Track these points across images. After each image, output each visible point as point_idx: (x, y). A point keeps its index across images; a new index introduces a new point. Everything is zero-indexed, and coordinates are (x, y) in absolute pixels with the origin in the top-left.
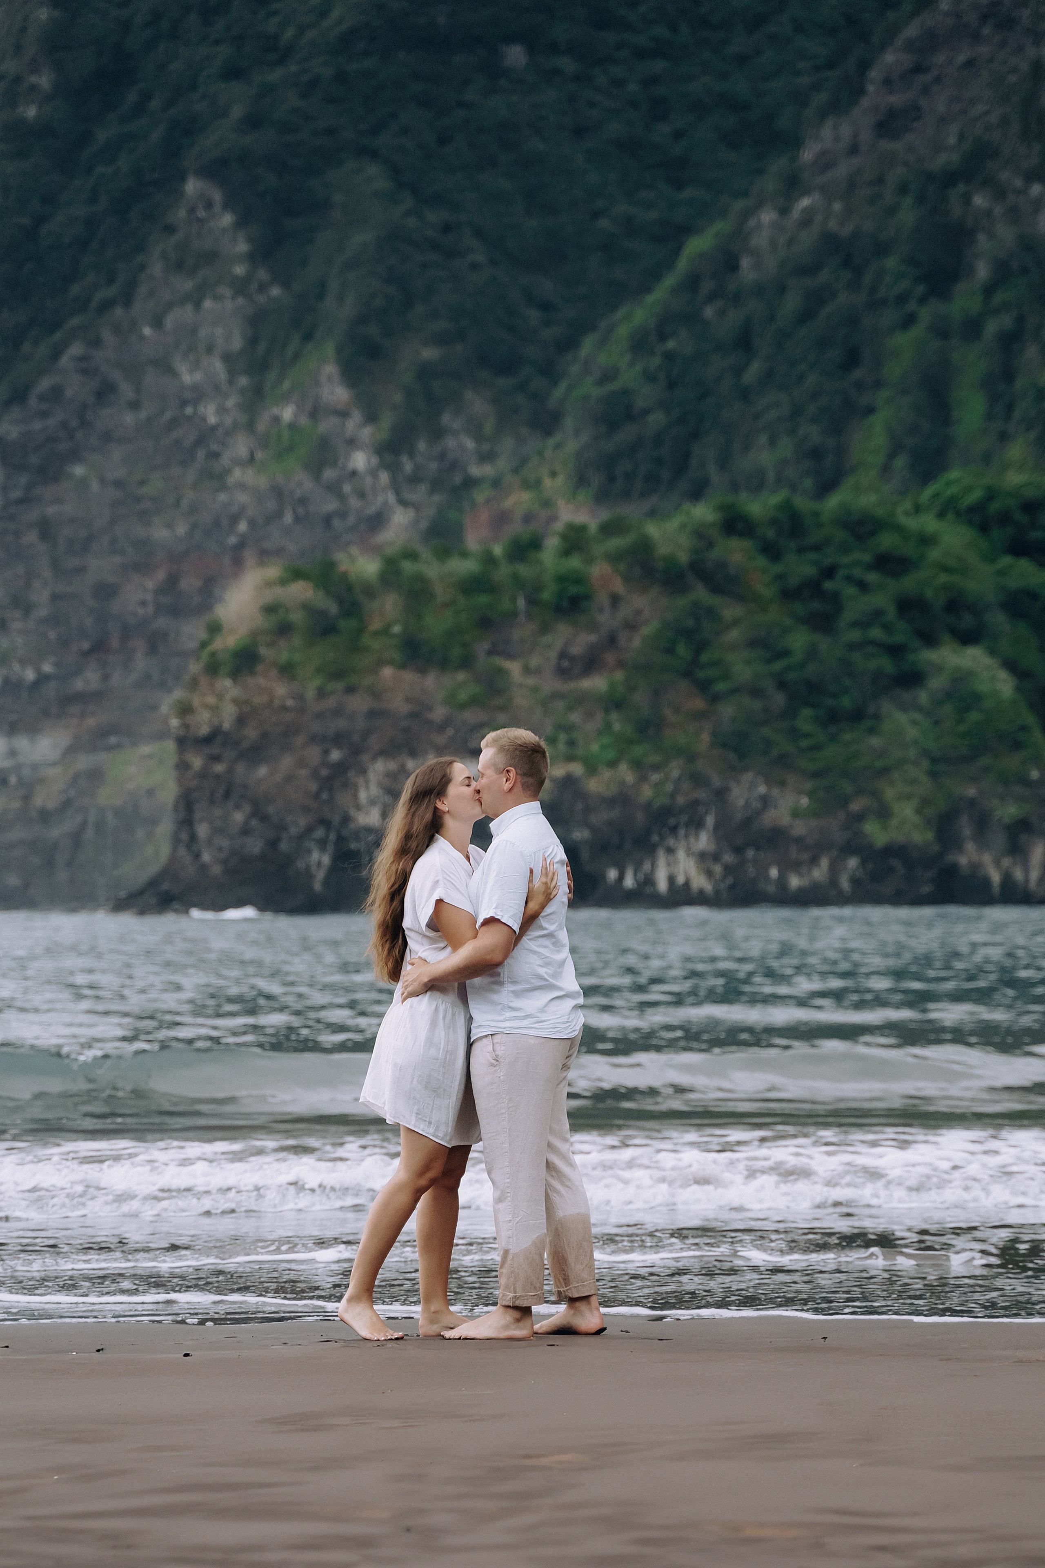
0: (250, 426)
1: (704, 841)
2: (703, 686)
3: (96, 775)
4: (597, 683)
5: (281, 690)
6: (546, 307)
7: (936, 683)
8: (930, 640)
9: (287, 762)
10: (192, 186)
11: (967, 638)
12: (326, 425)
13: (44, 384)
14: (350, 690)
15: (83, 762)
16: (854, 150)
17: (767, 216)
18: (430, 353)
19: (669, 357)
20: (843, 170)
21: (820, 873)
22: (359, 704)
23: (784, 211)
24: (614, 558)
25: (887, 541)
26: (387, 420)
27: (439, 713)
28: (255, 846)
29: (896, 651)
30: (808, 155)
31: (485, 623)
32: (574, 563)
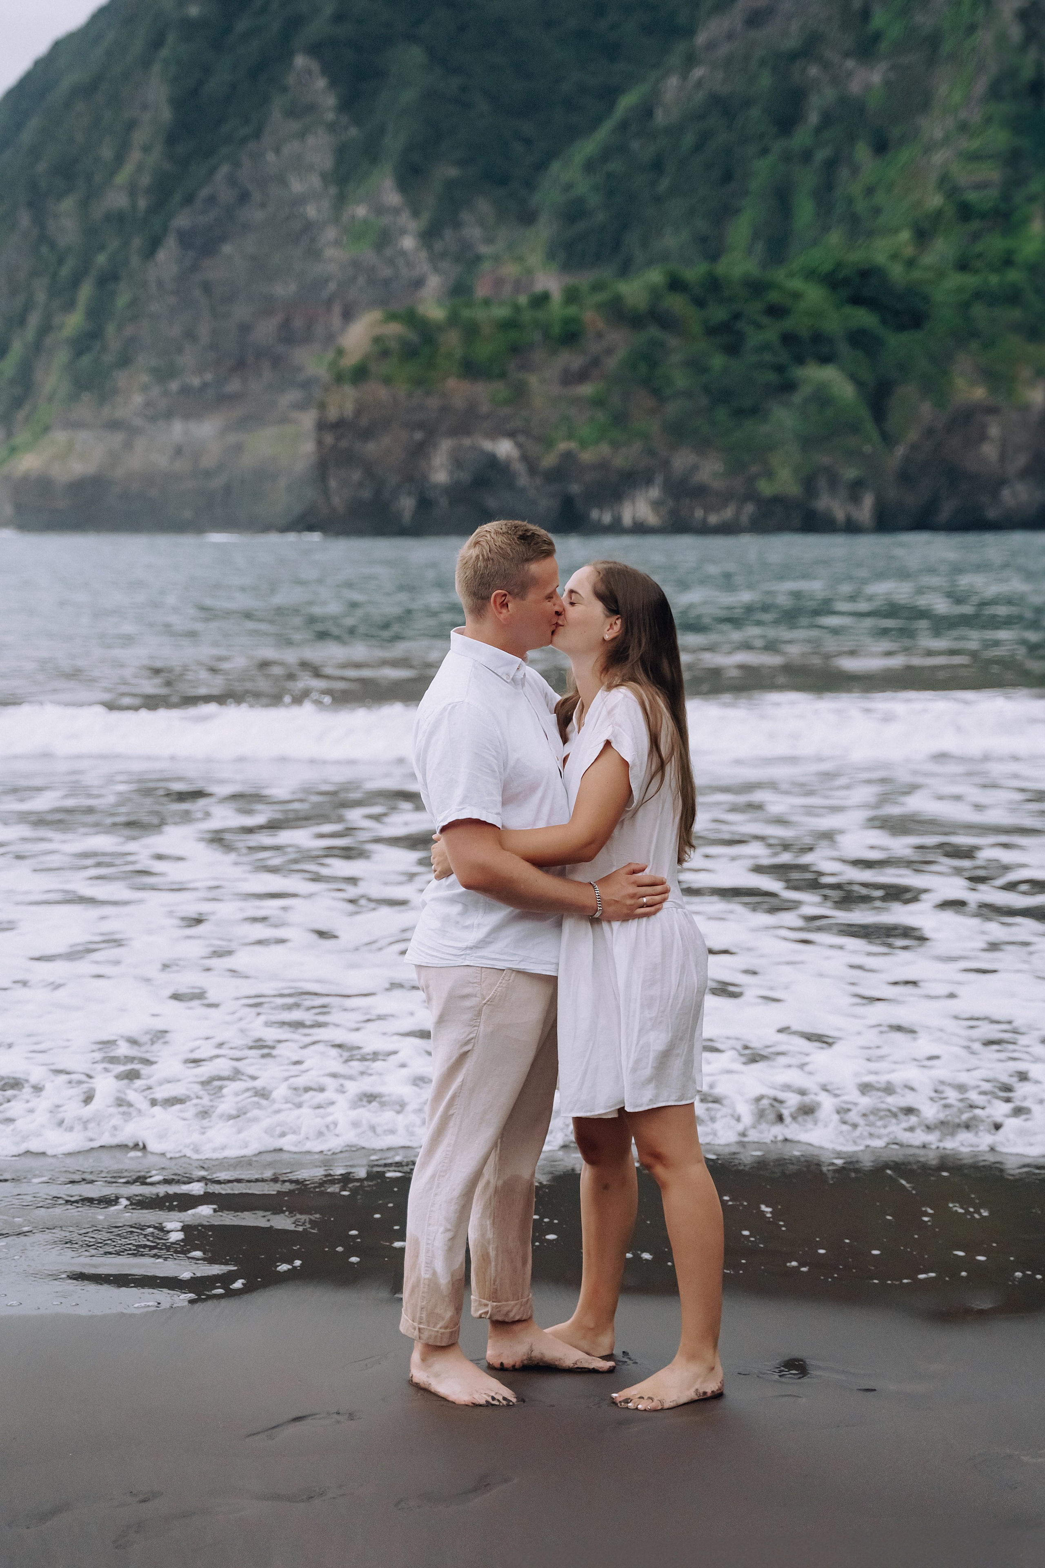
0: (336, 219)
1: (655, 492)
2: (656, 392)
3: (239, 448)
4: (586, 390)
5: (383, 393)
6: (528, 142)
7: (805, 391)
8: (800, 360)
9: (386, 441)
10: (300, 61)
11: (825, 359)
12: (386, 220)
13: (205, 192)
14: (428, 393)
15: (232, 438)
16: (730, 36)
17: (673, 81)
18: (453, 172)
19: (609, 175)
20: (724, 50)
21: (728, 513)
22: (433, 403)
23: (684, 77)
24: (599, 307)
25: (773, 297)
26: (426, 217)
27: (485, 408)
28: (366, 494)
29: (780, 369)
30: (701, 39)
31: (515, 349)
32: (572, 310)
